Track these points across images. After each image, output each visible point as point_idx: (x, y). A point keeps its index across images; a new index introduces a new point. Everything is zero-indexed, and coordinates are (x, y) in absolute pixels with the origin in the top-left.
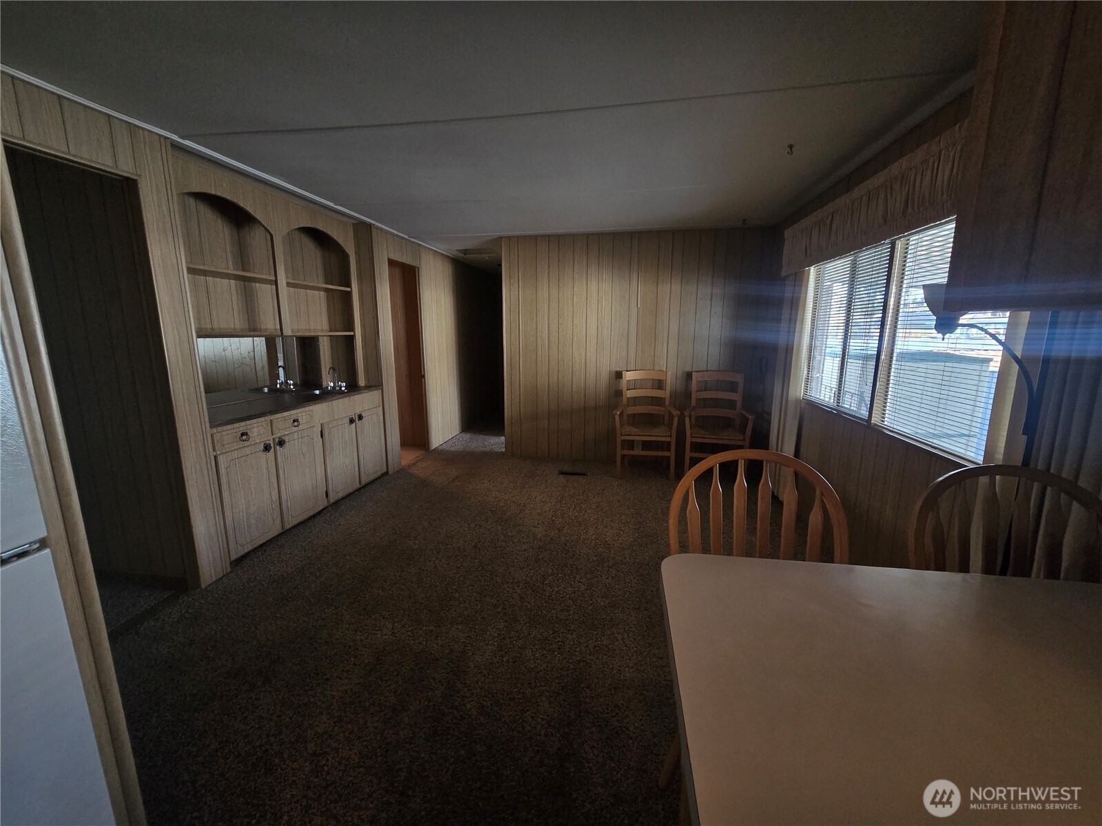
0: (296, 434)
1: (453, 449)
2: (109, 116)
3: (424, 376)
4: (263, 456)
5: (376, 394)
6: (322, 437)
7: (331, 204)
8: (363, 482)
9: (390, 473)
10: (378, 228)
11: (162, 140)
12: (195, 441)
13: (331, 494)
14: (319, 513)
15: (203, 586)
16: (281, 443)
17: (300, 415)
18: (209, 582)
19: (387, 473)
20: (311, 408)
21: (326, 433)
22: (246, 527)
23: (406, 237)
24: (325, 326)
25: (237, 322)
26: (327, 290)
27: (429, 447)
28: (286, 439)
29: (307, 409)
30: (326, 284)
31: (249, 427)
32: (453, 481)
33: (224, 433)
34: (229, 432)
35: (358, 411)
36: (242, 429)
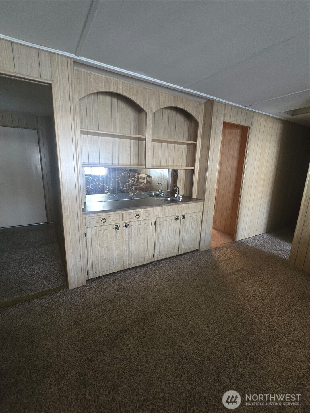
0: (137, 222)
1: (251, 245)
2: (38, 49)
3: (240, 196)
4: (114, 231)
5: (199, 204)
6: (155, 225)
7: (181, 88)
8: (180, 253)
9: (201, 250)
10: (219, 102)
11: (69, 59)
12: (73, 220)
13: (156, 256)
14: (148, 264)
15: (70, 289)
16: (126, 226)
17: (141, 212)
18: (74, 287)
19: (198, 250)
20: (150, 209)
21: (157, 223)
22: (99, 265)
23: (242, 107)
24: (184, 163)
25: (132, 161)
26: (188, 144)
27: (235, 240)
28: (130, 224)
29: (147, 209)
30: (188, 141)
31: (107, 216)
32: (233, 273)
33: (92, 217)
34: (95, 217)
35: (183, 213)
36: (103, 217)
